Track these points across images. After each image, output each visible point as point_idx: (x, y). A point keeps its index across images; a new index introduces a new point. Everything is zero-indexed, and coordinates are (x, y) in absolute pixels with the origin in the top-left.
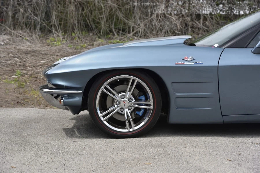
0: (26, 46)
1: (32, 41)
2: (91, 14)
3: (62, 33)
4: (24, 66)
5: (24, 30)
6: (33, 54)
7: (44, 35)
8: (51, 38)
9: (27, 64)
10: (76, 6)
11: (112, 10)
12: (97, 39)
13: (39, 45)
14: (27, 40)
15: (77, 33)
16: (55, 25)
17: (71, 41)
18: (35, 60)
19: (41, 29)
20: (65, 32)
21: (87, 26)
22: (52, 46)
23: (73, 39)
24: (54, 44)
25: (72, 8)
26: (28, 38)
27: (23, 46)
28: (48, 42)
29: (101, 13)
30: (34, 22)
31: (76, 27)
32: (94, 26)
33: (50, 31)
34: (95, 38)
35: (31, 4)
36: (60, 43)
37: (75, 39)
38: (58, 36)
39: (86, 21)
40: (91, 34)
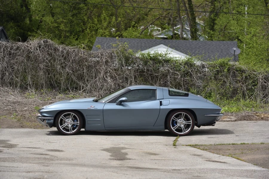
0: (12, 98)
1: (15, 95)
2: (54, 76)
3: (34, 89)
4: (16, 111)
5: (9, 88)
6: (18, 104)
7: (22, 91)
8: (27, 93)
9: (17, 110)
10: (44, 71)
11: (68, 74)
12: (58, 94)
13: (20, 98)
14: (12, 94)
15: (45, 90)
16: (30, 85)
17: (41, 95)
18: (21, 107)
19: (20, 86)
20: (37, 89)
21: (51, 85)
22: (29, 99)
23: (42, 94)
24: (29, 97)
25: (41, 73)
26: (12, 93)
27: (10, 99)
28: (25, 96)
29: (61, 77)
30: (16, 82)
31: (44, 86)
32: (56, 85)
33: (26, 88)
34: (57, 93)
35: (14, 70)
36: (33, 97)
37: (43, 94)
38: (32, 92)
39: (51, 82)
40: (54, 91)
